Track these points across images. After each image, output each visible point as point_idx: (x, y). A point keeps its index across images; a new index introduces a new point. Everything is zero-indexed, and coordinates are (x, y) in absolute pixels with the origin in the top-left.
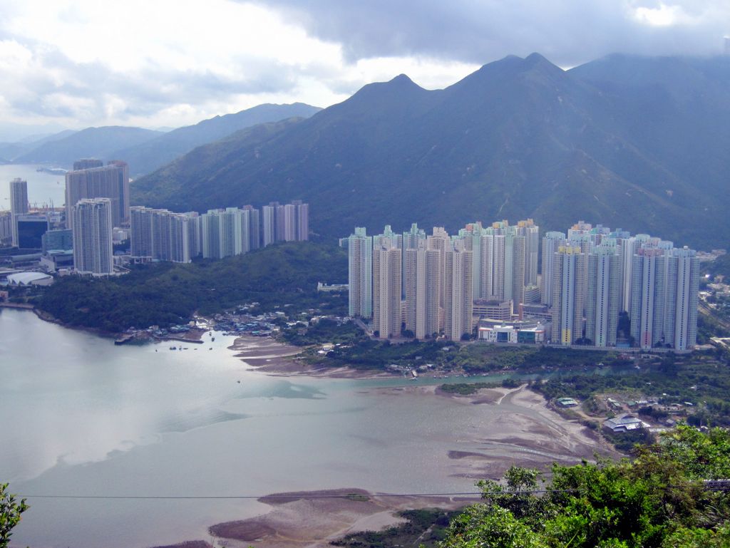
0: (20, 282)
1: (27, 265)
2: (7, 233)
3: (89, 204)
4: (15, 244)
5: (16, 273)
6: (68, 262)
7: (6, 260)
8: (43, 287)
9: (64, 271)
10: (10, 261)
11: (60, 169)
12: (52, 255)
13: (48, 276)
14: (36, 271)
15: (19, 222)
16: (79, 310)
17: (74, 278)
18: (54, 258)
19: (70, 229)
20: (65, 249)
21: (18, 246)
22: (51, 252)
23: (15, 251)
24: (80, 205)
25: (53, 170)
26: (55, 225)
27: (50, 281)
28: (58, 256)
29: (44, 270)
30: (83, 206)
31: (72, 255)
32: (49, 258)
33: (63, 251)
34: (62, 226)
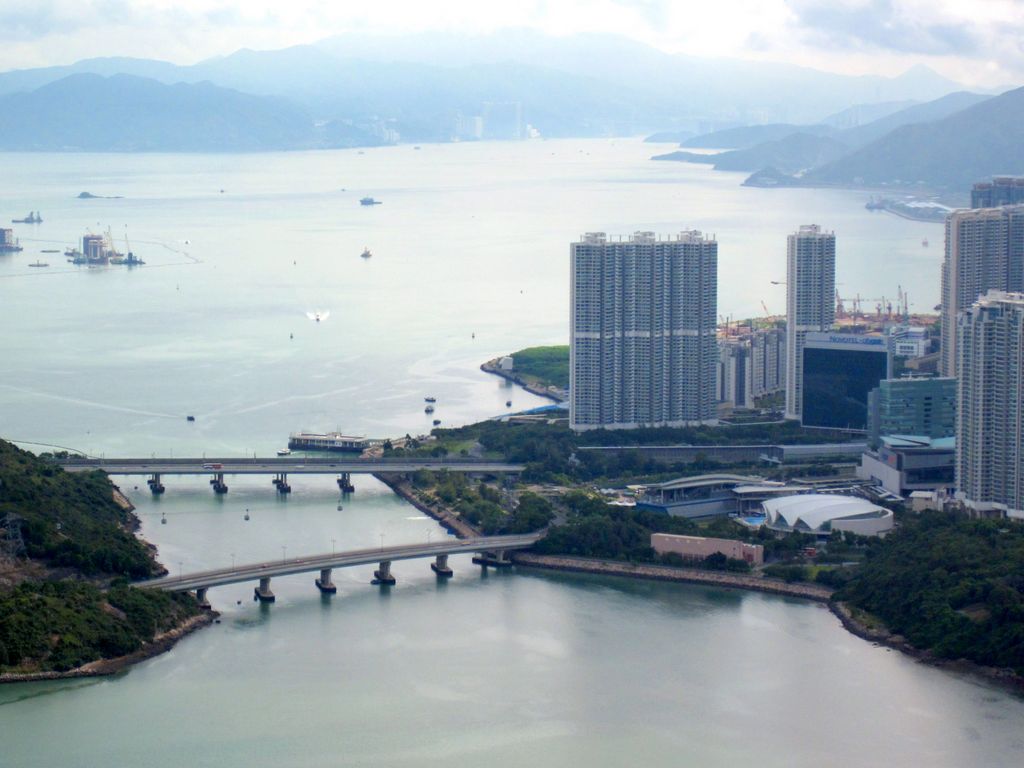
0: (800, 522)
1: (821, 474)
2: (771, 379)
3: (1007, 307)
4: (791, 414)
5: (791, 493)
6: (937, 473)
7: (765, 457)
8: (863, 540)
9: (925, 498)
10: (775, 459)
11: (932, 205)
12: (894, 448)
13: (879, 508)
14: (847, 493)
15: (806, 351)
16: (962, 612)
17: (952, 518)
18: (899, 458)
19: (951, 377)
20: (934, 436)
21: (799, 418)
22: (890, 440)
23: (791, 433)
24: (983, 309)
25: (913, 205)
26: (907, 364)
27: (883, 524)
28: (911, 452)
29: (868, 490)
30: (992, 311)
31: (950, 452)
32: (885, 458)
33: (925, 439)
34: (929, 368)
